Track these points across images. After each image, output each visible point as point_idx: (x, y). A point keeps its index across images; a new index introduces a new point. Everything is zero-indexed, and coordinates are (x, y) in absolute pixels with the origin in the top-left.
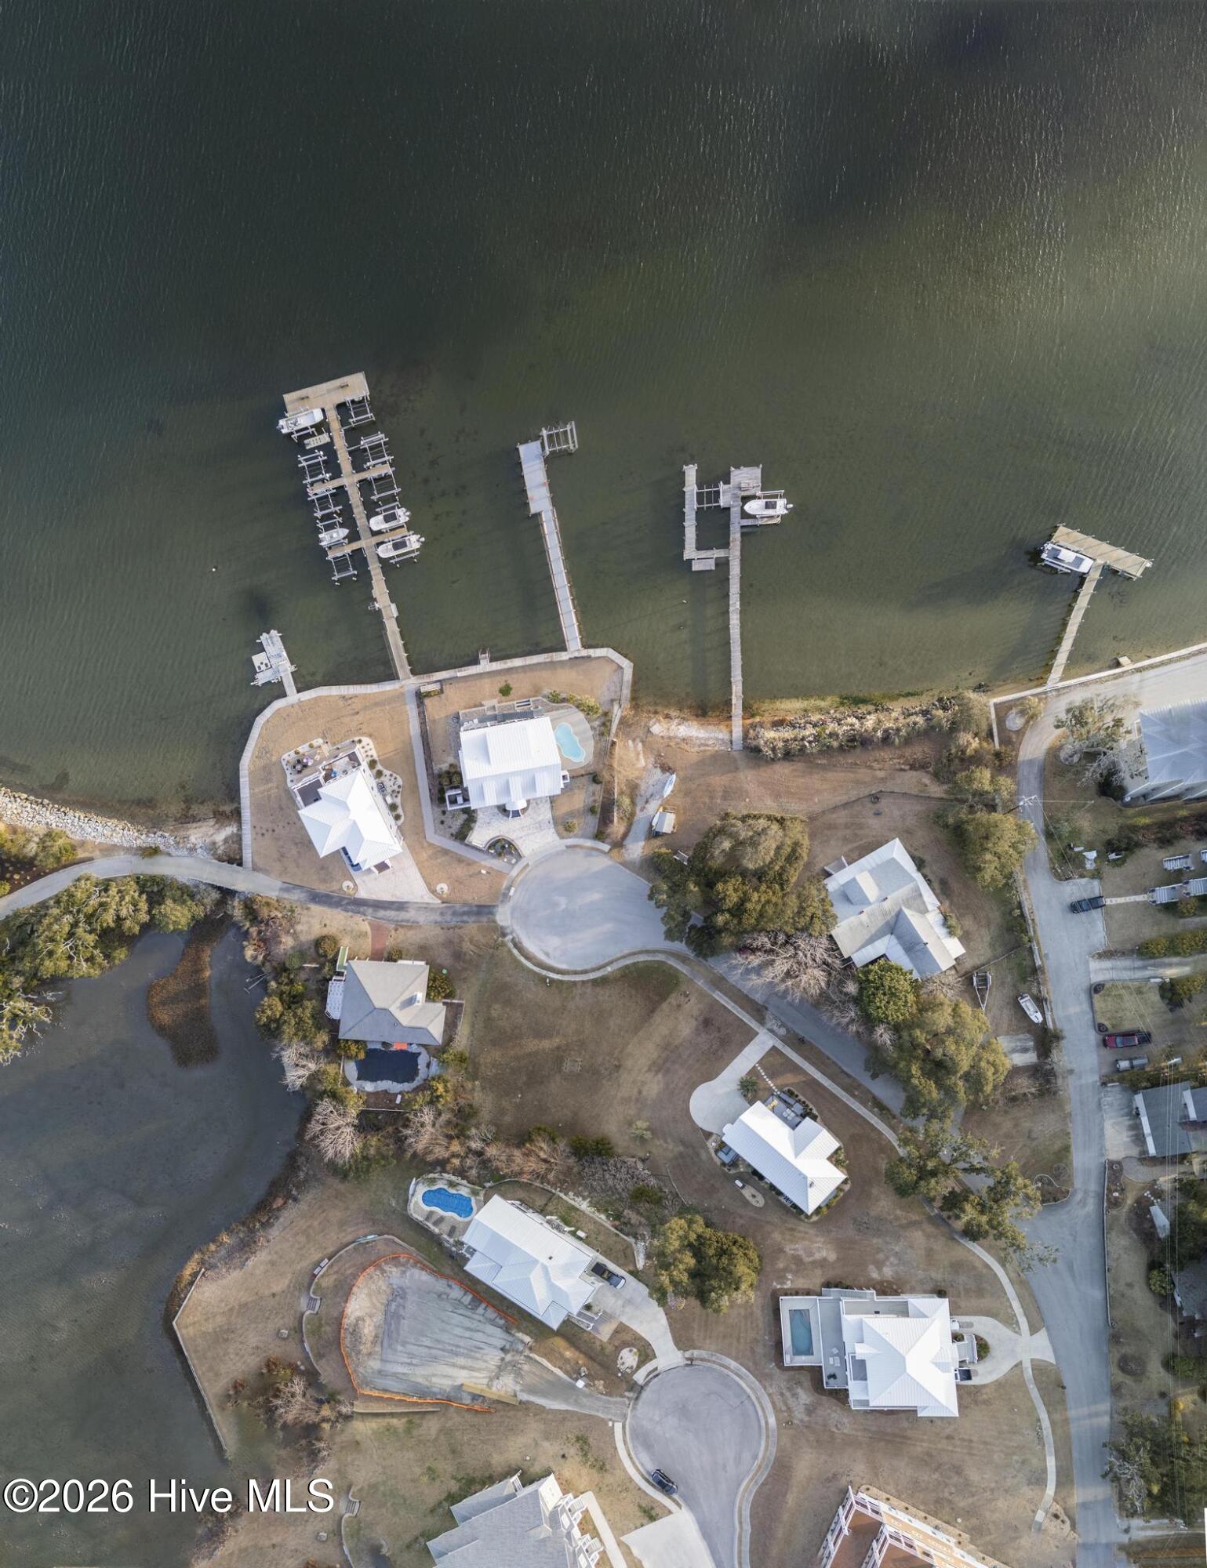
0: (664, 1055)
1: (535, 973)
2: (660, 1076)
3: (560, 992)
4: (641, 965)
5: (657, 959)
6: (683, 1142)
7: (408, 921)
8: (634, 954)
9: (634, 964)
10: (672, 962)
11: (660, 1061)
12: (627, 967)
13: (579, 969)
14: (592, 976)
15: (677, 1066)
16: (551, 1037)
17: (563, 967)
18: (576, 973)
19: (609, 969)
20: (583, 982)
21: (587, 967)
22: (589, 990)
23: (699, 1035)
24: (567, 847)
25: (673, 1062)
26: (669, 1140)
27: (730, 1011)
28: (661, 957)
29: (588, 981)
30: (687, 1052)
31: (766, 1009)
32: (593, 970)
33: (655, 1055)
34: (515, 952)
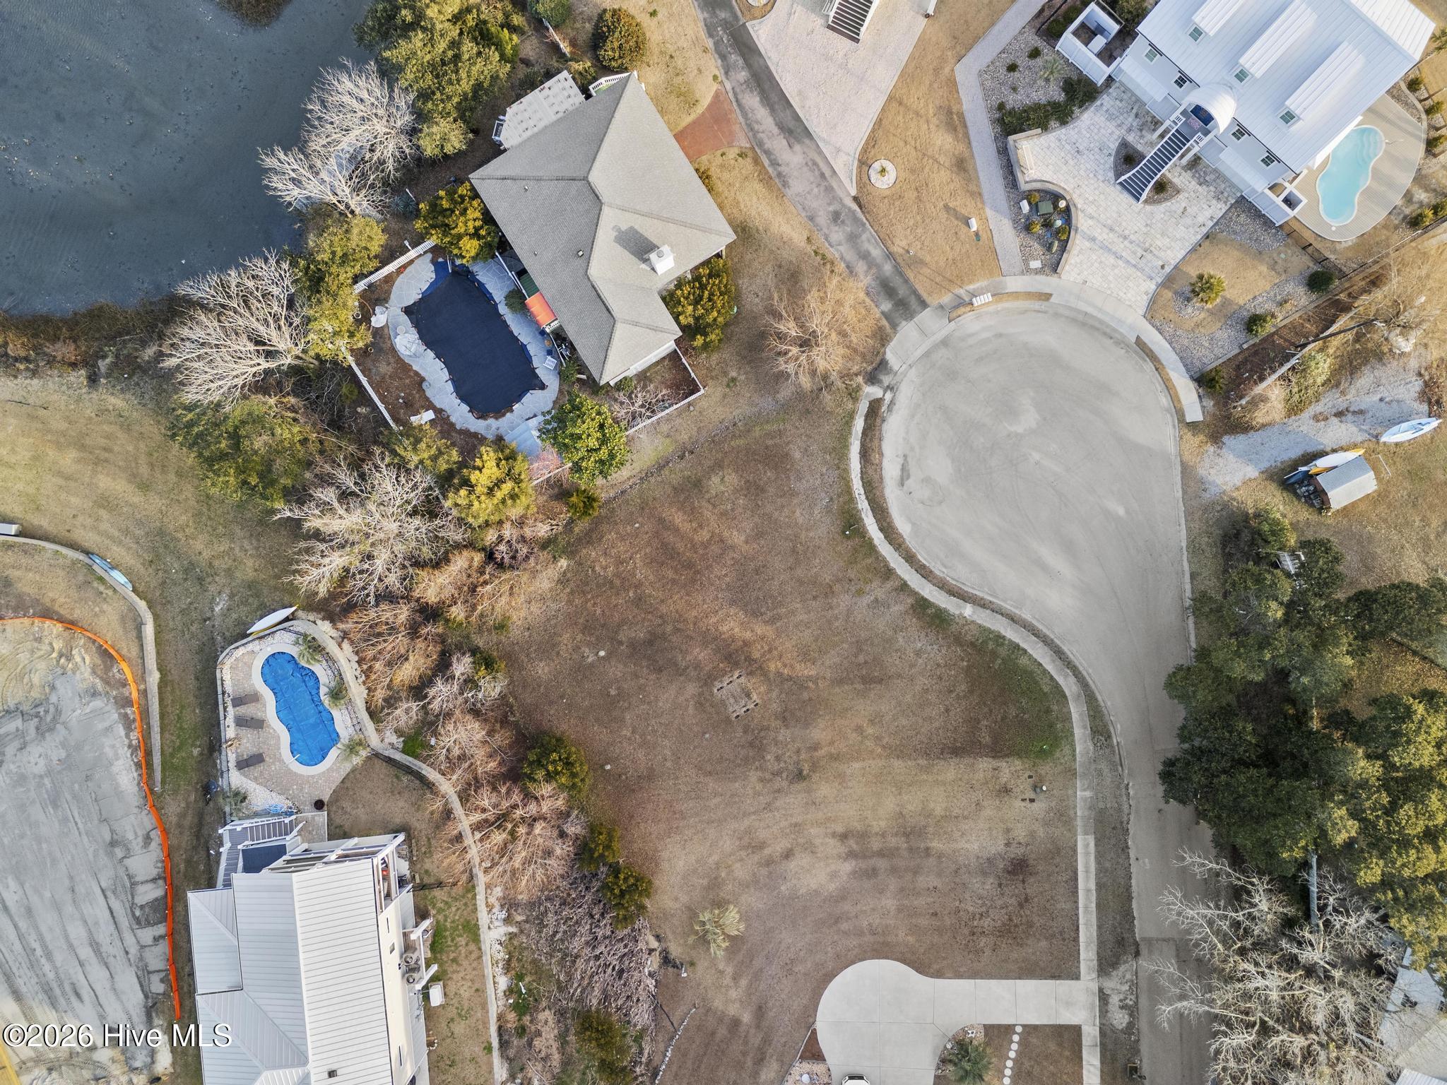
0: (893, 841)
1: (848, 490)
2: (848, 867)
3: (852, 562)
4: (1023, 661)
5: (1060, 680)
6: (760, 1012)
7: (775, 163)
8: (1036, 633)
9: (1017, 647)
10: (1077, 712)
11: (876, 845)
12: (999, 638)
13: (922, 558)
14: (928, 591)
15: (893, 884)
16: (756, 614)
17: (902, 526)
18: (910, 558)
19: (968, 611)
20: (904, 587)
21: (938, 569)
22: (897, 608)
23: (984, 874)
24: (1139, 342)
25: (894, 870)
26: (744, 982)
27: (1074, 892)
28: (1068, 685)
29: (914, 593)
30: (933, 881)
31: (1137, 954)
32: (943, 585)
33: (878, 825)
34: (859, 424)
